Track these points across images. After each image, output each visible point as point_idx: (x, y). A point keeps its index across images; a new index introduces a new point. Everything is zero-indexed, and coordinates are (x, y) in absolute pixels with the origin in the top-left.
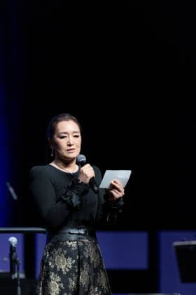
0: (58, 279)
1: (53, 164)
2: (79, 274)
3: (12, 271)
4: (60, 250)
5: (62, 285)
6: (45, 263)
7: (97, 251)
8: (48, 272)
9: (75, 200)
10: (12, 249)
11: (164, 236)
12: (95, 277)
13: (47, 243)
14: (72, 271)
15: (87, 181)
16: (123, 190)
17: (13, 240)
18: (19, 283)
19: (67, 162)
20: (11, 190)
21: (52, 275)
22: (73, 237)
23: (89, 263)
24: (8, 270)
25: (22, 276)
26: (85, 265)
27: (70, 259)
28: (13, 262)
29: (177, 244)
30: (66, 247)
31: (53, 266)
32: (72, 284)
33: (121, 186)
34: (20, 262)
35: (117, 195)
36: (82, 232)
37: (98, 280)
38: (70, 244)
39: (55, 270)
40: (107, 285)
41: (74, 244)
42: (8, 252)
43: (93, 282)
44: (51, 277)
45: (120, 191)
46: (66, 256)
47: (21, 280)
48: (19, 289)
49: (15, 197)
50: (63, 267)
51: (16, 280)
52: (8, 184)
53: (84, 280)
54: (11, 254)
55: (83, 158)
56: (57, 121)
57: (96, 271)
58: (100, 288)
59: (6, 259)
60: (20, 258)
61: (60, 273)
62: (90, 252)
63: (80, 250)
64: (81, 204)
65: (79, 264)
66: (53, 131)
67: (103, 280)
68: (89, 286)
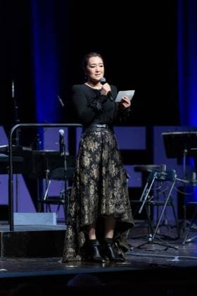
0: (89, 155)
1: (86, 84)
2: (102, 152)
3: (61, 151)
4: (90, 137)
5: (91, 159)
6: (81, 146)
7: (114, 138)
8: (83, 151)
9: (99, 106)
10: (61, 137)
11: (156, 128)
12: (113, 154)
13: (83, 133)
14: (98, 150)
15: (106, 94)
16: (130, 103)
17: (62, 131)
18: (65, 158)
19: (95, 82)
20: (61, 100)
21: (85, 153)
22: (98, 130)
23: (109, 146)
24: (59, 151)
25: (67, 154)
26: (106, 146)
27: (96, 143)
28: (62, 145)
29: (163, 134)
30: (94, 136)
31: (86, 147)
32: (98, 158)
33: (128, 100)
34: (66, 145)
35: (126, 106)
36: (104, 126)
37: (114, 156)
38: (96, 133)
39: (87, 150)
40: (120, 159)
41: (99, 134)
42: (59, 139)
43: (111, 157)
45: (127, 103)
46: (94, 141)
47: (67, 156)
48: (65, 162)
49: (63, 105)
50: (92, 148)
51: (64, 156)
52: (59, 97)
53: (105, 156)
54: (60, 140)
55: (104, 80)
56: (89, 57)
57: (112, 150)
58: (116, 161)
59: (57, 143)
60: (66, 142)
61: (90, 152)
62: (109, 139)
63: (103, 138)
64: (103, 108)
65: (102, 146)
66: (86, 63)
67: (117, 156)
68: (108, 159)
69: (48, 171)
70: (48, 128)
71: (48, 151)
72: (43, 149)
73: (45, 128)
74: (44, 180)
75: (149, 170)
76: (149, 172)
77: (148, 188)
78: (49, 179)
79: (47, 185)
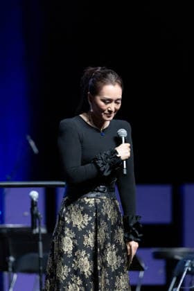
0: (73, 235)
3: (34, 226)
4: (77, 206)
5: (76, 242)
6: (61, 218)
8: (63, 226)
10: (33, 204)
12: (112, 235)
17: (35, 194)
18: (40, 238)
20: (32, 143)
21: (67, 231)
23: (106, 221)
24: (29, 225)
25: (43, 231)
26: (103, 222)
27: (86, 216)
28: (34, 217)
30: (83, 204)
31: (68, 222)
34: (42, 216)
38: (87, 200)
41: (92, 201)
42: (30, 207)
44: (66, 232)
46: (83, 213)
47: (43, 235)
48: (41, 244)
49: (35, 150)
50: (79, 224)
51: (37, 235)
52: (28, 137)
54: (32, 209)
59: (27, 214)
60: (40, 211)
61: (75, 229)
63: (97, 208)
69: (12, 259)
70: (12, 189)
71: (11, 226)
72: (3, 222)
73: (6, 189)
74: (6, 274)
75: (177, 257)
76: (177, 261)
77: (176, 285)
78: (14, 271)
79: (10, 281)
